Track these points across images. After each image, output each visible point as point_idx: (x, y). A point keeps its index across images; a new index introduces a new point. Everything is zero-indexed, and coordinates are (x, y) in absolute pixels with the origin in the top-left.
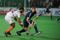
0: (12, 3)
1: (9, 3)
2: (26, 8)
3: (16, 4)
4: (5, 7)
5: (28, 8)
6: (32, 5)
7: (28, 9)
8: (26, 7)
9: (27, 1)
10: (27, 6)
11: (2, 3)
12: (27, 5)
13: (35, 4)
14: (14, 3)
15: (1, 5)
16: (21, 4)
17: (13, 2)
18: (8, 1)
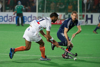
0: (58, 6)
1: (52, 5)
2: (81, 14)
3: (63, 7)
4: (46, 12)
5: (83, 14)
6: (90, 8)
7: (83, 16)
8: (80, 12)
9: (81, 2)
10: (82, 10)
11: (40, 6)
12: (81, 8)
13: (94, 7)
14: (60, 5)
15: (40, 9)
16: (71, 6)
17: (58, 4)
18: (51, 2)
